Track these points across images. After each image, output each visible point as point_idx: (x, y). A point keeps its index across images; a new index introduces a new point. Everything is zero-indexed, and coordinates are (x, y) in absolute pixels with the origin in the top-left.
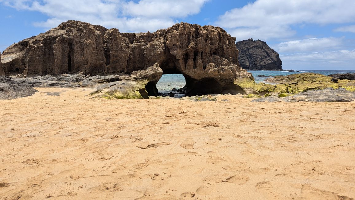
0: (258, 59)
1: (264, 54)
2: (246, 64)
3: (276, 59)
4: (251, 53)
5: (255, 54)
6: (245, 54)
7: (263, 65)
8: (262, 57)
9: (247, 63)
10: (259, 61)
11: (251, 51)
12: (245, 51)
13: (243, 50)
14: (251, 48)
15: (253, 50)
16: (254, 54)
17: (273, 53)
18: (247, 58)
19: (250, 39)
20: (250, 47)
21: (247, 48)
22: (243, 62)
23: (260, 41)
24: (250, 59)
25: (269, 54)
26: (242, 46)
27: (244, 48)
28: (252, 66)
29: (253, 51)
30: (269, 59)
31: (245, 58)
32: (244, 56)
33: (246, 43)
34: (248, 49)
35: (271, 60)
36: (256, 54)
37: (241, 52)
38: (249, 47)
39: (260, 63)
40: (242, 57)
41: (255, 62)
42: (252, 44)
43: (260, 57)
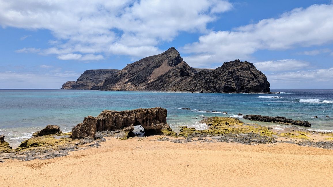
0: (246, 81)
1: (251, 76)
2: (233, 87)
3: (263, 82)
4: (237, 75)
5: (242, 77)
6: (232, 75)
7: (250, 88)
8: (249, 79)
9: (234, 85)
10: (246, 84)
11: (238, 73)
12: (232, 73)
13: (229, 72)
14: (238, 70)
15: (240, 72)
16: (240, 76)
17: (260, 75)
18: (234, 80)
19: (237, 60)
20: (237, 69)
21: (234, 70)
22: (229, 85)
23: (247, 62)
24: (236, 81)
25: (256, 77)
26: (229, 67)
27: (230, 69)
28: (239, 89)
29: (240, 73)
30: (256, 81)
31: (231, 80)
32: (231, 78)
33: (233, 65)
34: (234, 71)
35: (258, 82)
36: (243, 76)
37: (227, 74)
38: (236, 69)
39: (247, 85)
40: (228, 79)
41: (241, 84)
42: (239, 66)
43: (247, 79)
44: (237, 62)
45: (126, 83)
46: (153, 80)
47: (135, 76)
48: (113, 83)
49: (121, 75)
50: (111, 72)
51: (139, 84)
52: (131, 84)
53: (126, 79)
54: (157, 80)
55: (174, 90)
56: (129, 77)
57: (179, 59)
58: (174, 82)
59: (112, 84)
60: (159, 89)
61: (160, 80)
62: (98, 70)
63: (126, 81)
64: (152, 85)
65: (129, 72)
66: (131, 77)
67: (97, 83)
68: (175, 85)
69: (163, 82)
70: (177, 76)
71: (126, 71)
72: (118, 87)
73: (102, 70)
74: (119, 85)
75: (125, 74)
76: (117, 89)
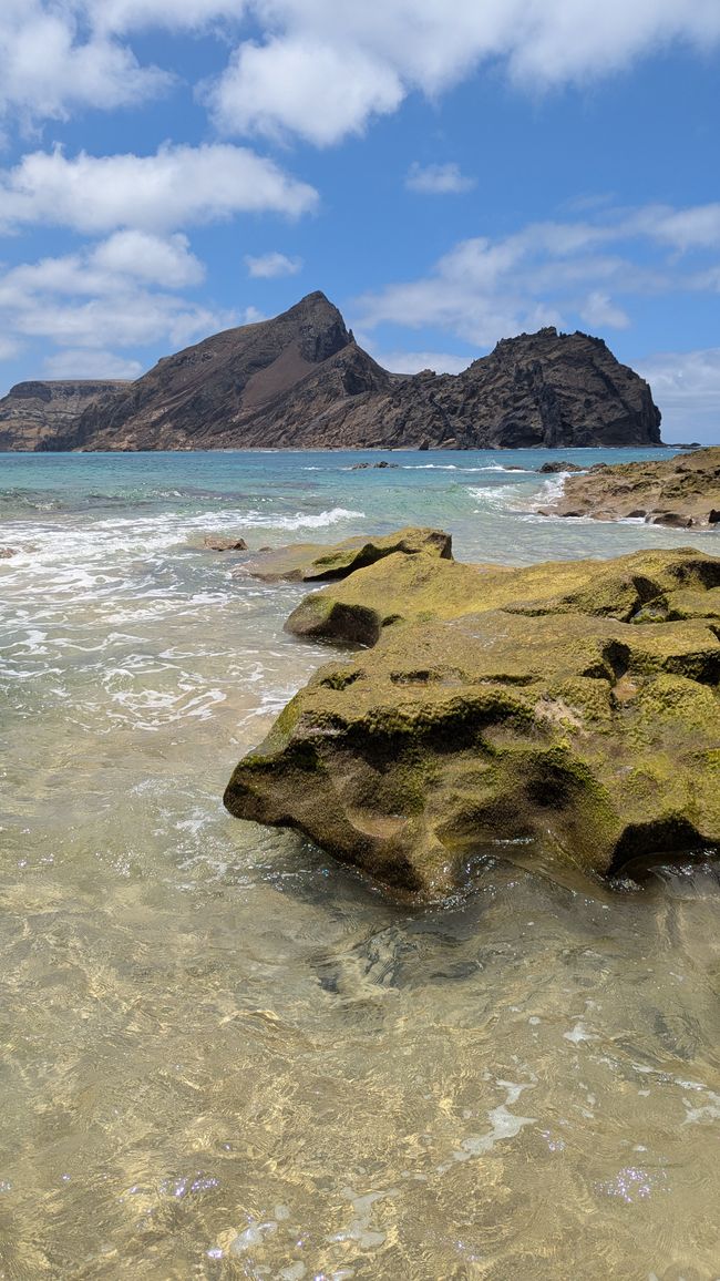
0: (578, 406)
1: (598, 385)
2: (532, 425)
3: (638, 406)
4: (550, 381)
5: (564, 388)
6: (530, 385)
7: (594, 428)
8: (589, 397)
9: (536, 422)
10: (580, 414)
11: (551, 376)
12: (529, 376)
13: (520, 371)
14: (551, 363)
15: (557, 370)
16: (560, 387)
17: (628, 382)
18: (537, 402)
19: (546, 329)
20: (546, 362)
21: (536, 363)
22: (519, 419)
23: (584, 336)
24: (546, 407)
25: (616, 386)
26: (519, 356)
27: (524, 363)
28: (554, 434)
29: (559, 375)
30: (613, 403)
31: (528, 401)
32: (525, 396)
33: (531, 347)
34: (538, 368)
35: (621, 406)
36: (569, 388)
37: (512, 379)
38: (542, 361)
39: (582, 419)
40: (518, 399)
41: (563, 416)
42: (555, 349)
43: (582, 397)
44: (548, 334)
45: (155, 424)
46: (251, 412)
47: (188, 398)
48: (113, 426)
49: (137, 398)
50: (104, 388)
51: (200, 427)
52: (175, 427)
53: (156, 409)
54: (263, 412)
55: (326, 443)
56: (167, 404)
57: (339, 336)
58: (325, 414)
59: (108, 430)
60: (271, 442)
61: (273, 414)
62: (62, 383)
63: (154, 418)
64: (248, 430)
65: (167, 385)
66: (173, 402)
67: (60, 428)
68: (327, 427)
69: (286, 417)
70: (336, 395)
71: (155, 382)
72: (129, 437)
73: (75, 381)
74: (130, 432)
75: (153, 392)
76: (125, 445)
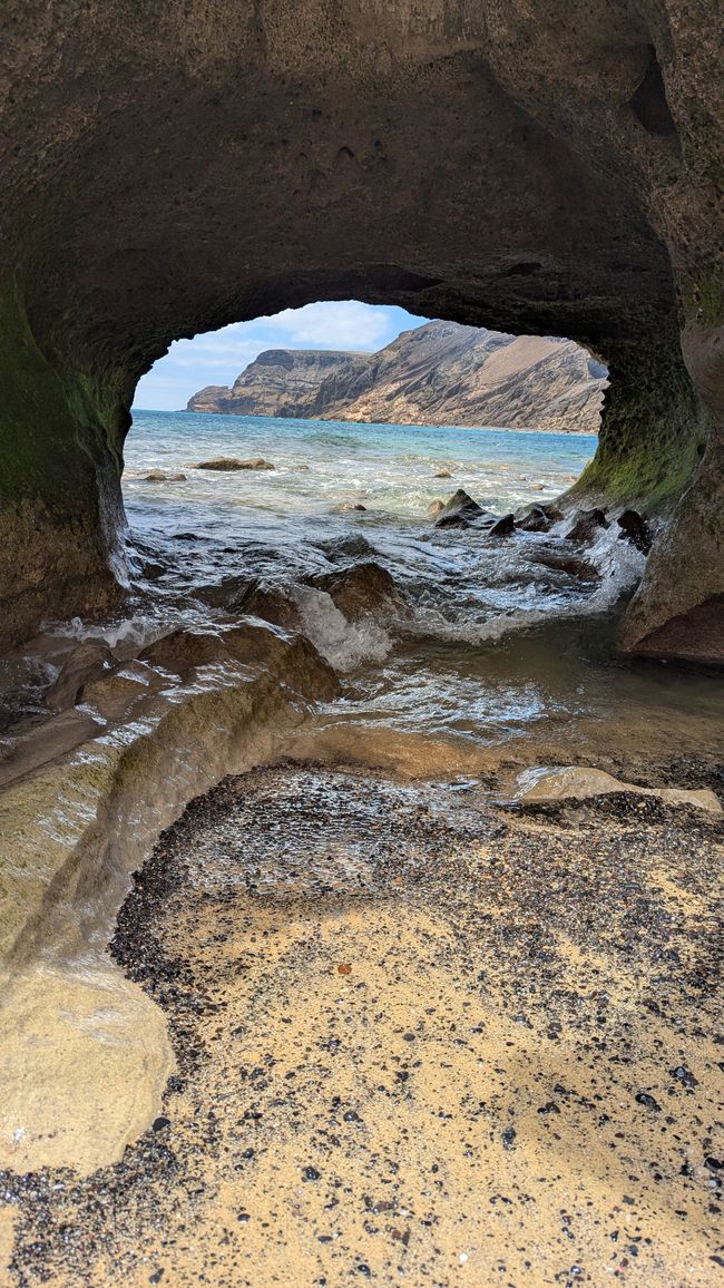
45: (390, 398)
46: (487, 391)
47: (424, 374)
48: (349, 397)
49: (375, 371)
50: (343, 360)
51: (434, 402)
52: (409, 402)
53: (393, 383)
54: (500, 391)
55: (564, 425)
56: (404, 378)
58: (566, 396)
59: (344, 401)
60: (505, 422)
61: (508, 394)
62: (305, 352)
63: (390, 391)
64: (482, 408)
65: (405, 358)
66: (409, 376)
67: (298, 396)
68: (566, 409)
69: (522, 397)
70: (577, 377)
71: (392, 356)
72: (364, 409)
73: (316, 352)
74: (366, 403)
75: (391, 365)
76: (359, 416)
